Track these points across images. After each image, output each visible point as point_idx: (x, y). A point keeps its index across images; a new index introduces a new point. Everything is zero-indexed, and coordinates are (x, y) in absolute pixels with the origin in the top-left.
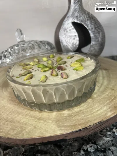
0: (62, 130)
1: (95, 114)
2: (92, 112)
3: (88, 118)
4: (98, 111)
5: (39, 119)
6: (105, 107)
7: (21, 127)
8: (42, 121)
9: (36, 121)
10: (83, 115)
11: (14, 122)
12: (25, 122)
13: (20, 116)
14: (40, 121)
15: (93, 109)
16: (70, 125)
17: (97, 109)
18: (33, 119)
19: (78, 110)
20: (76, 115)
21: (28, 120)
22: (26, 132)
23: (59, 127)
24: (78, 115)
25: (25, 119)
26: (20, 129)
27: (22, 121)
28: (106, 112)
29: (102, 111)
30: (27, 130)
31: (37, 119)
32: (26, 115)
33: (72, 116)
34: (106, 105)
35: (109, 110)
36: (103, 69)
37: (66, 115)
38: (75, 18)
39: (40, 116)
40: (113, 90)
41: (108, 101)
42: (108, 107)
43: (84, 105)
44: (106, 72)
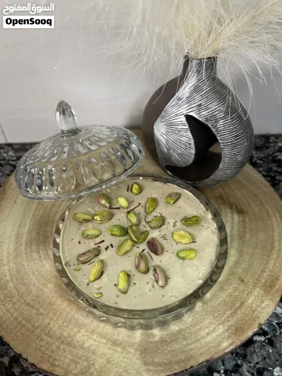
1: (202, 340)
2: (199, 337)
3: (192, 349)
4: (208, 334)
5: (115, 343)
6: (221, 327)
7: (87, 359)
8: (119, 349)
9: (109, 346)
12: (92, 348)
13: (83, 331)
14: (115, 348)
15: (201, 329)
16: (163, 362)
17: (206, 331)
18: (104, 341)
19: (177, 329)
20: (172, 341)
21: (96, 343)
23: (146, 363)
24: (176, 340)
25: (91, 341)
26: (85, 363)
27: (87, 345)
28: (220, 339)
29: (214, 335)
30: (97, 367)
31: (110, 343)
32: (93, 332)
33: (167, 341)
34: (223, 323)
35: (227, 334)
36: (237, 208)
37: (157, 339)
38: (194, 109)
39: (115, 337)
40: (243, 281)
41: (228, 313)
42: (226, 328)
43: (188, 318)
44: (239, 221)
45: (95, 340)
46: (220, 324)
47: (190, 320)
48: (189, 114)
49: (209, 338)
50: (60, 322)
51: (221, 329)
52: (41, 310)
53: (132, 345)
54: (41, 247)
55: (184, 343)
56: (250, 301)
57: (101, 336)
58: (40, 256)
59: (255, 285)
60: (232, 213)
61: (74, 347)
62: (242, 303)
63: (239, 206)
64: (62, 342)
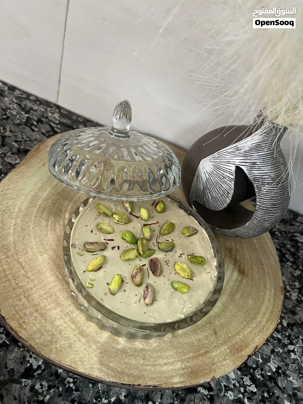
0: (102, 371)
1: (158, 367)
2: (157, 363)
3: (146, 370)
4: (165, 364)
5: (82, 333)
6: (180, 363)
7: (53, 335)
8: (83, 340)
9: (76, 333)
12: (60, 328)
13: (58, 309)
14: (81, 338)
15: (160, 357)
16: (116, 369)
17: (165, 361)
18: (74, 327)
19: (141, 347)
20: (132, 355)
21: (66, 325)
22: (56, 348)
23: (101, 363)
24: (136, 356)
25: (62, 322)
26: (49, 338)
27: (57, 323)
28: (174, 374)
29: (170, 367)
30: (58, 346)
31: (78, 331)
32: (67, 314)
33: (127, 353)
34: (182, 361)
35: (182, 372)
36: (240, 267)
37: (119, 347)
38: (248, 164)
39: (84, 328)
40: (216, 333)
41: (191, 355)
42: (183, 366)
43: (154, 343)
45: (66, 323)
46: (179, 361)
47: (155, 345)
48: (241, 167)
49: (165, 368)
50: (42, 292)
51: (178, 365)
52: (29, 274)
53: (96, 342)
54: (51, 219)
55: (142, 362)
56: (214, 354)
57: (73, 321)
58: (47, 226)
59: (225, 342)
60: (234, 269)
61: (45, 320)
62: (207, 352)
63: (242, 267)
64: (37, 311)
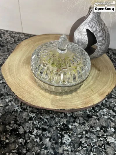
0: (53, 106)
1: (72, 103)
3: (68, 104)
4: (75, 102)
5: (44, 96)
6: (80, 101)
7: (34, 98)
8: (45, 98)
10: (66, 102)
11: (31, 94)
12: (36, 96)
13: (34, 91)
15: (73, 100)
16: (58, 105)
17: (75, 101)
18: (41, 95)
19: (65, 98)
20: (62, 101)
22: (36, 102)
23: (52, 104)
24: (64, 101)
25: (36, 94)
26: (33, 99)
27: (35, 95)
28: (79, 104)
29: (77, 103)
30: (36, 101)
31: (42, 96)
32: (38, 92)
36: (98, 69)
37: (58, 99)
38: (90, 27)
40: (92, 90)
41: (84, 98)
42: (82, 102)
44: (97, 73)
47: (70, 96)
48: (88, 29)
49: (75, 103)
50: (28, 87)
51: (80, 102)
52: (23, 82)
53: (49, 98)
54: (27, 65)
56: (93, 97)
57: (40, 93)
58: (26, 67)
59: (96, 93)
60: (96, 70)
62: (90, 97)
64: (27, 92)
